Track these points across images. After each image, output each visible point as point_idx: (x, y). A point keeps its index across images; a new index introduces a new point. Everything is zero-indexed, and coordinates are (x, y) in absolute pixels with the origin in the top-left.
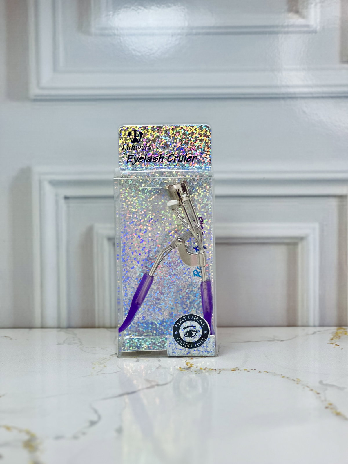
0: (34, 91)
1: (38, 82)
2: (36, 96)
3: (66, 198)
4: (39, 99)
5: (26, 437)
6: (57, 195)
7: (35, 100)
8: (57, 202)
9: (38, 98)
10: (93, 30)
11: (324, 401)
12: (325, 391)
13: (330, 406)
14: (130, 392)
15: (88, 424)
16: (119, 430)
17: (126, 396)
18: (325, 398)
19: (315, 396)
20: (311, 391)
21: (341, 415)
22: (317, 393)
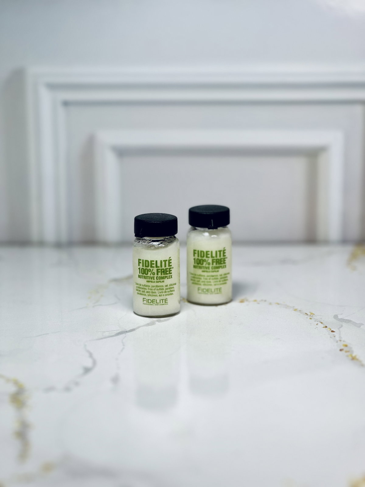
5: (13, 389)
11: (339, 342)
12: (340, 328)
13: (345, 349)
14: (128, 330)
15: (81, 371)
16: (115, 380)
17: (123, 335)
18: (340, 337)
19: (329, 335)
20: (324, 328)
21: (357, 360)
22: (332, 330)
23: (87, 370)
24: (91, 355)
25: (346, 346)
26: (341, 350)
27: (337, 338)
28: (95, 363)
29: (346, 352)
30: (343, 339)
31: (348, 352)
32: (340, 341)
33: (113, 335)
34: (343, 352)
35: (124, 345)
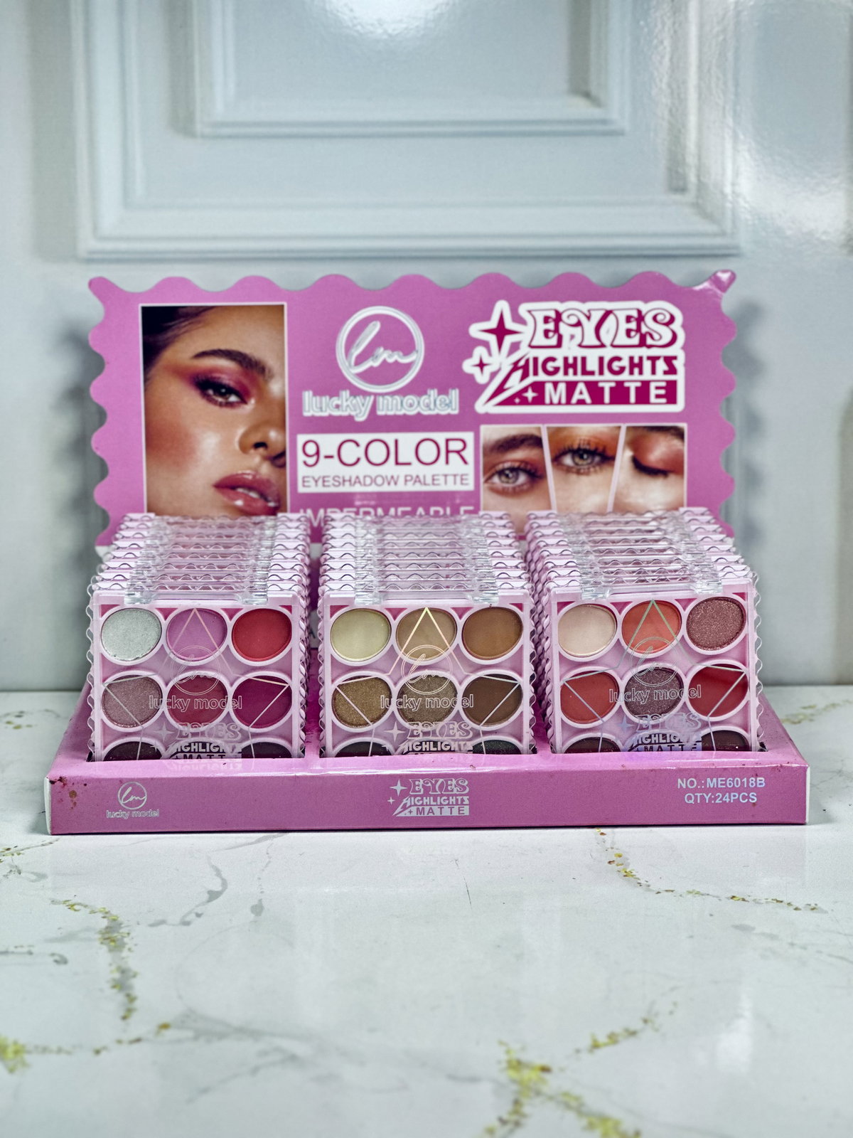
0: (88, 243)
1: (95, 227)
2: (92, 252)
5: (104, 923)
7: (91, 260)
9: (97, 257)
10: (199, 127)
11: (610, 850)
13: (618, 860)
15: (206, 896)
16: (258, 909)
17: (267, 843)
18: (613, 843)
19: (596, 839)
21: (633, 876)
23: (213, 895)
24: (218, 873)
25: (620, 856)
26: (610, 862)
27: (609, 846)
28: (224, 884)
29: (617, 865)
30: (615, 846)
31: (622, 864)
32: (612, 848)
33: (253, 840)
34: (613, 865)
35: (270, 858)
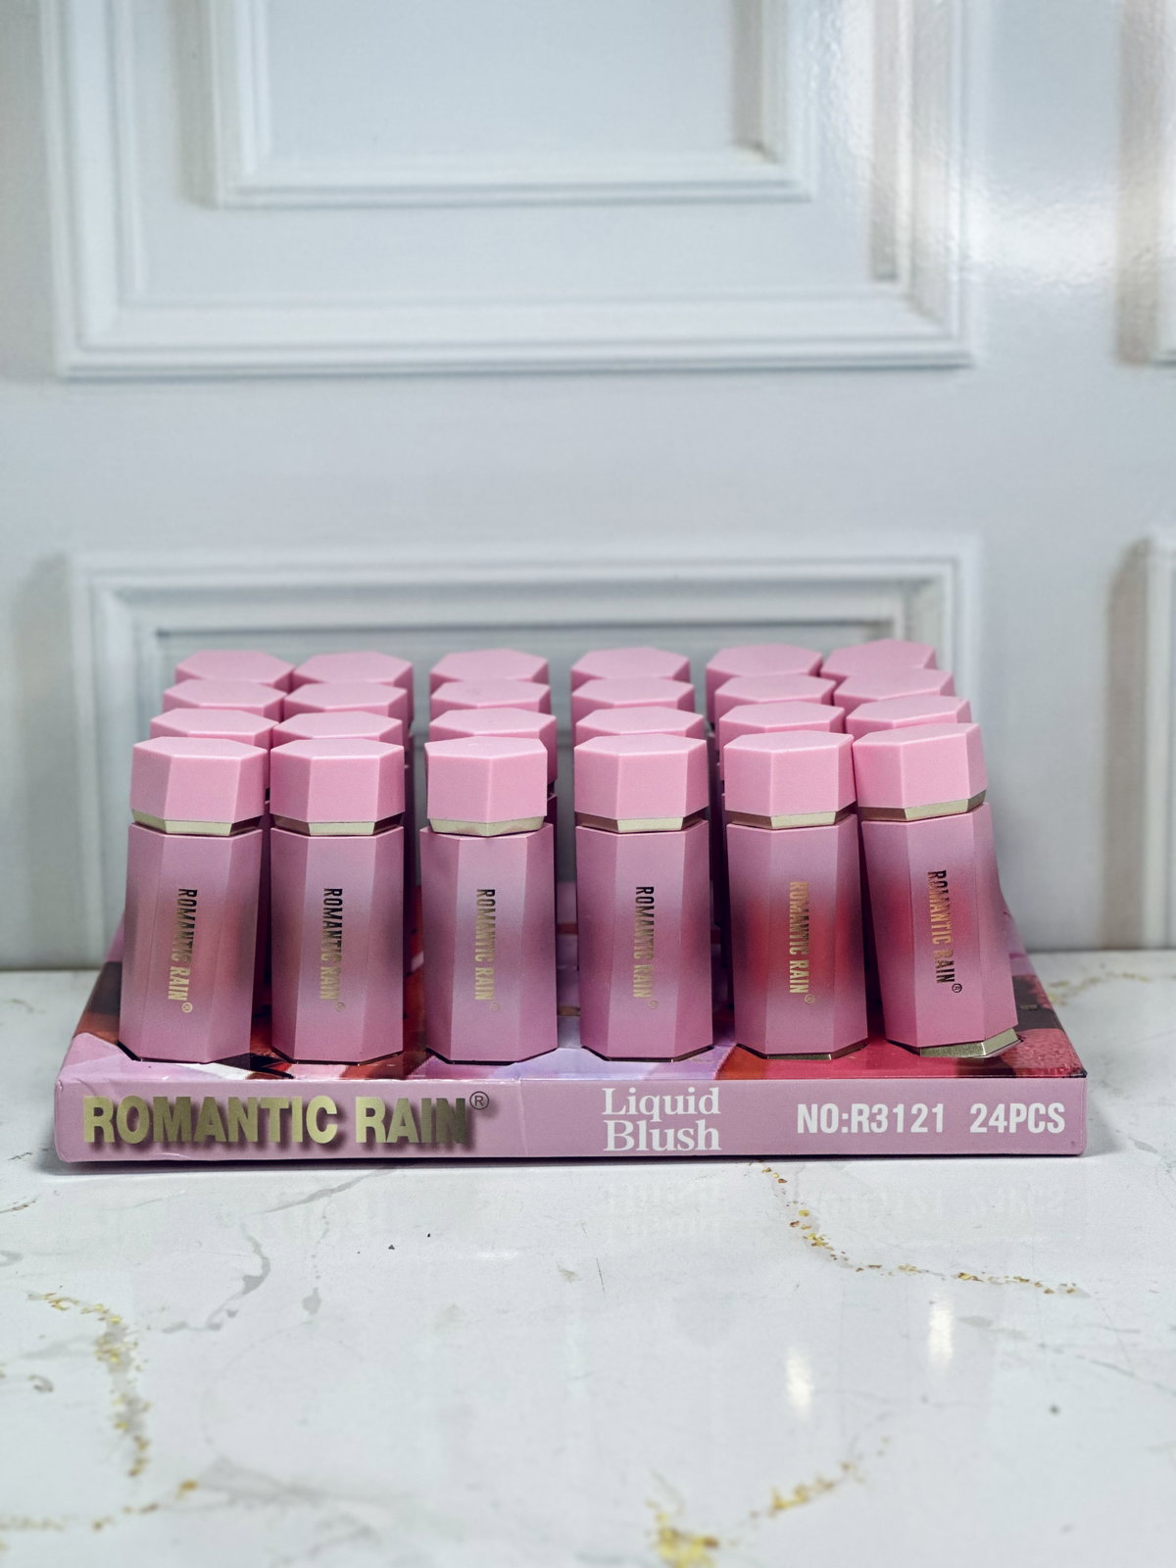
0: (69, 356)
1: (79, 336)
2: (75, 368)
3: (162, 634)
4: (80, 379)
6: (137, 628)
7: (73, 380)
8: (137, 644)
9: (80, 374)
10: (221, 195)
11: (792, 1205)
12: (797, 1173)
13: (804, 1221)
14: (335, 1186)
15: (240, 1285)
16: (312, 1303)
17: (323, 1201)
18: (796, 1193)
19: (773, 1189)
20: (764, 1175)
21: (824, 1244)
22: (781, 1177)
23: (252, 1283)
24: (257, 1248)
25: (806, 1215)
26: (792, 1224)
27: (790, 1197)
28: (266, 1266)
29: (803, 1228)
30: (799, 1200)
31: (807, 1228)
32: (795, 1202)
33: (304, 1197)
34: (797, 1228)
35: (327, 1223)
